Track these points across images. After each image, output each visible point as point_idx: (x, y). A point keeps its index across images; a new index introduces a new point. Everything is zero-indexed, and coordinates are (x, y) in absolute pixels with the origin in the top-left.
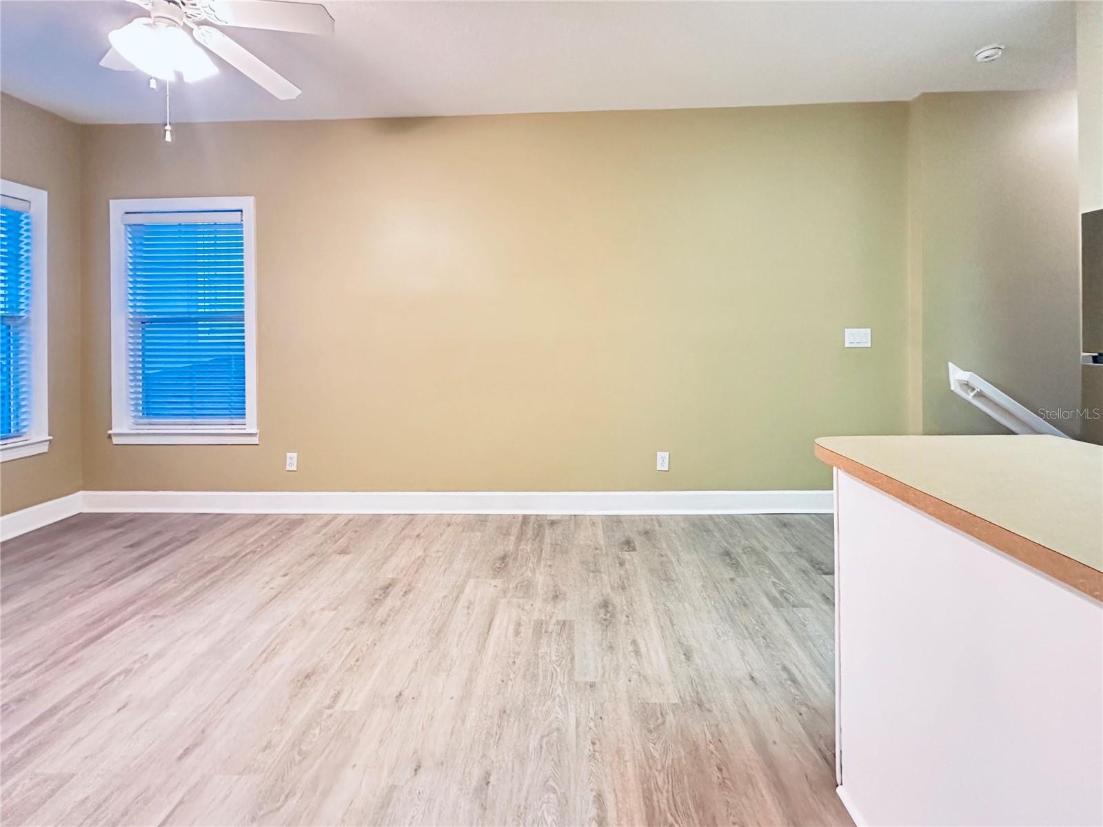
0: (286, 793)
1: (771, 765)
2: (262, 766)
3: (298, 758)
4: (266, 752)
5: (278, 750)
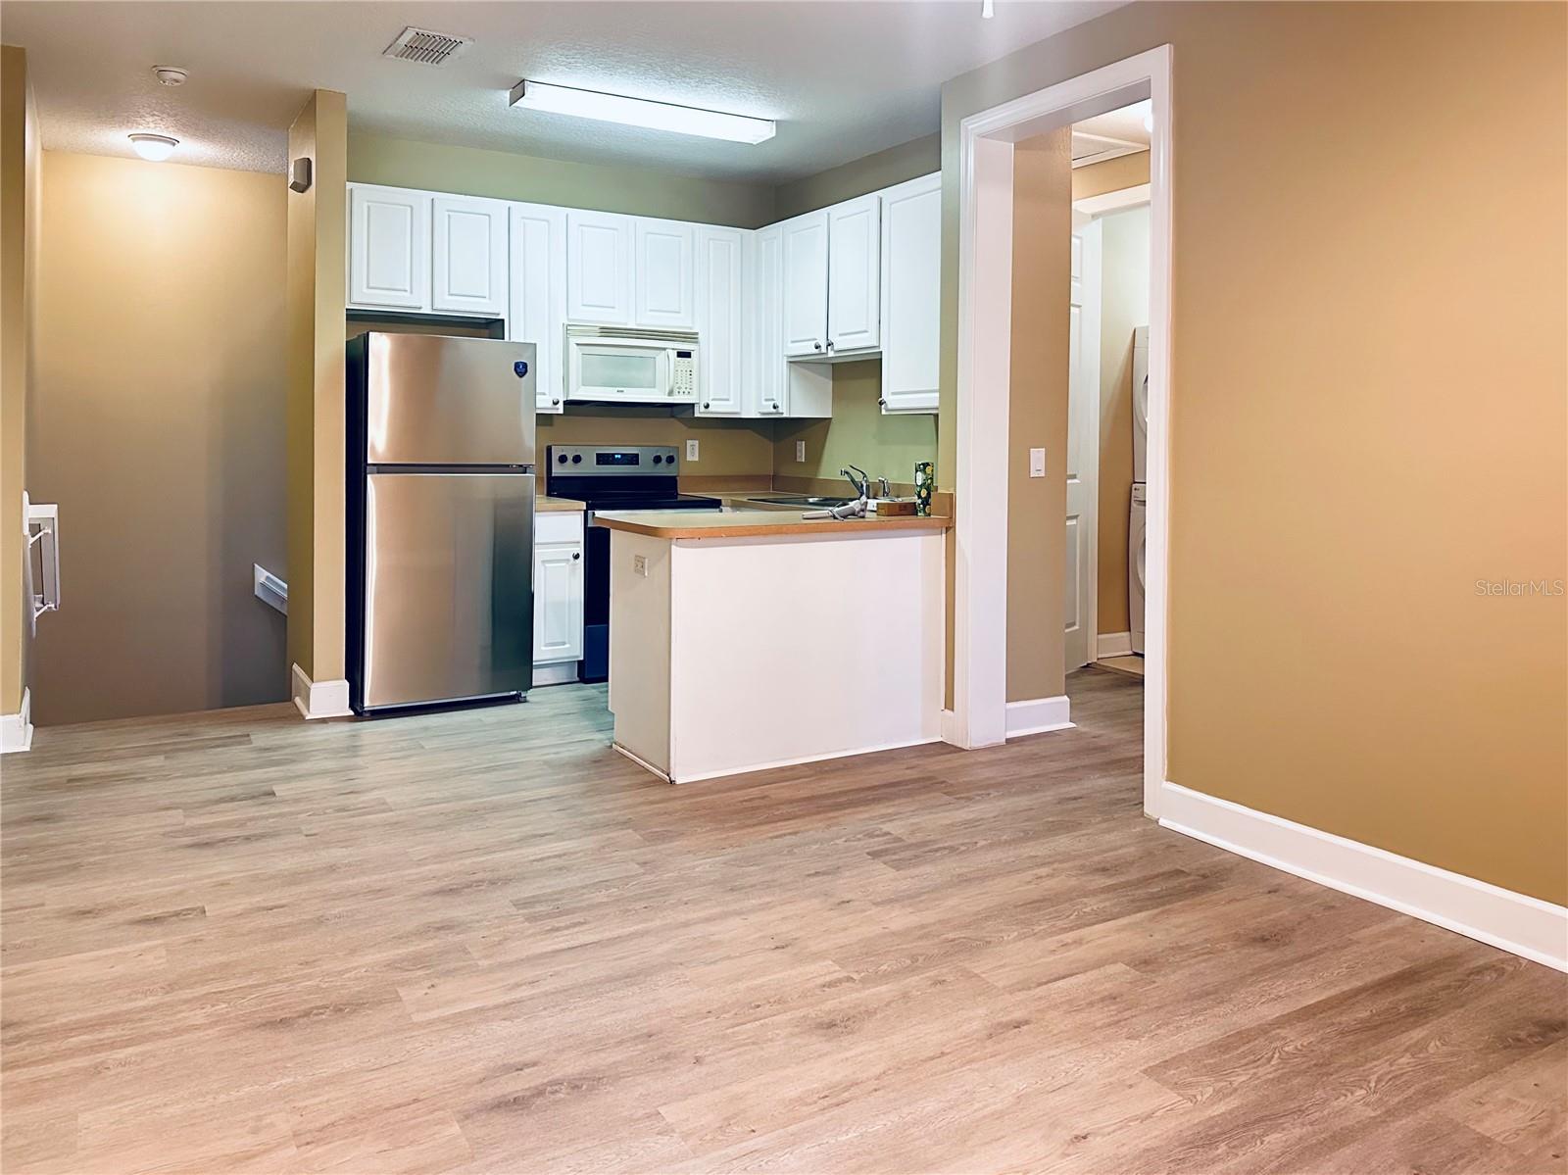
0: (952, 943)
2: (955, 970)
3: (921, 959)
4: (943, 978)
5: (932, 974)
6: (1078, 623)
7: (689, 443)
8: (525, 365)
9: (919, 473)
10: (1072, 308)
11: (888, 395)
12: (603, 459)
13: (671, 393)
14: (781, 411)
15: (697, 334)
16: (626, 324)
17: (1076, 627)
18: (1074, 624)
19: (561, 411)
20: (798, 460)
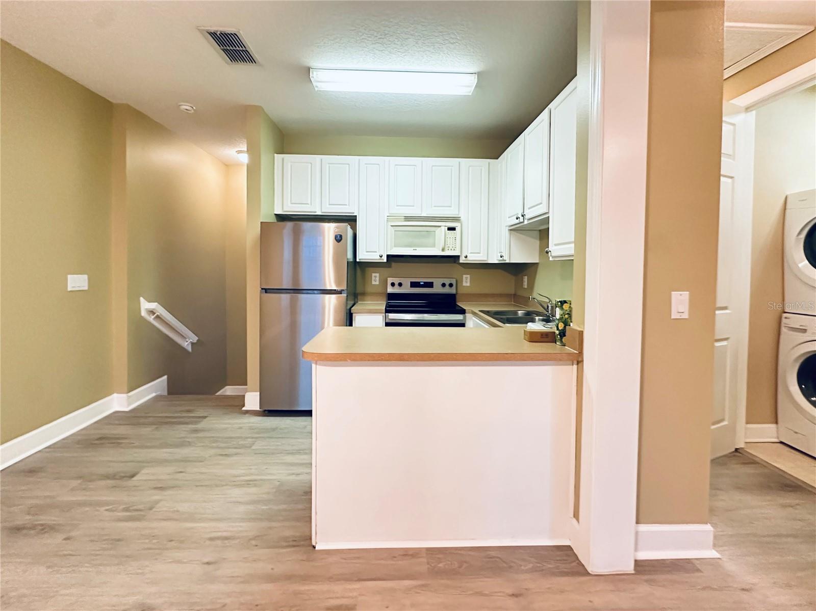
1: (289, 578)
6: (727, 417)
7: (464, 276)
8: (341, 236)
9: (557, 308)
10: (722, 179)
11: (552, 246)
12: (414, 285)
13: (443, 250)
14: (504, 259)
15: (460, 217)
16: (421, 214)
17: (725, 423)
18: (722, 420)
19: (385, 261)
20: (524, 287)
